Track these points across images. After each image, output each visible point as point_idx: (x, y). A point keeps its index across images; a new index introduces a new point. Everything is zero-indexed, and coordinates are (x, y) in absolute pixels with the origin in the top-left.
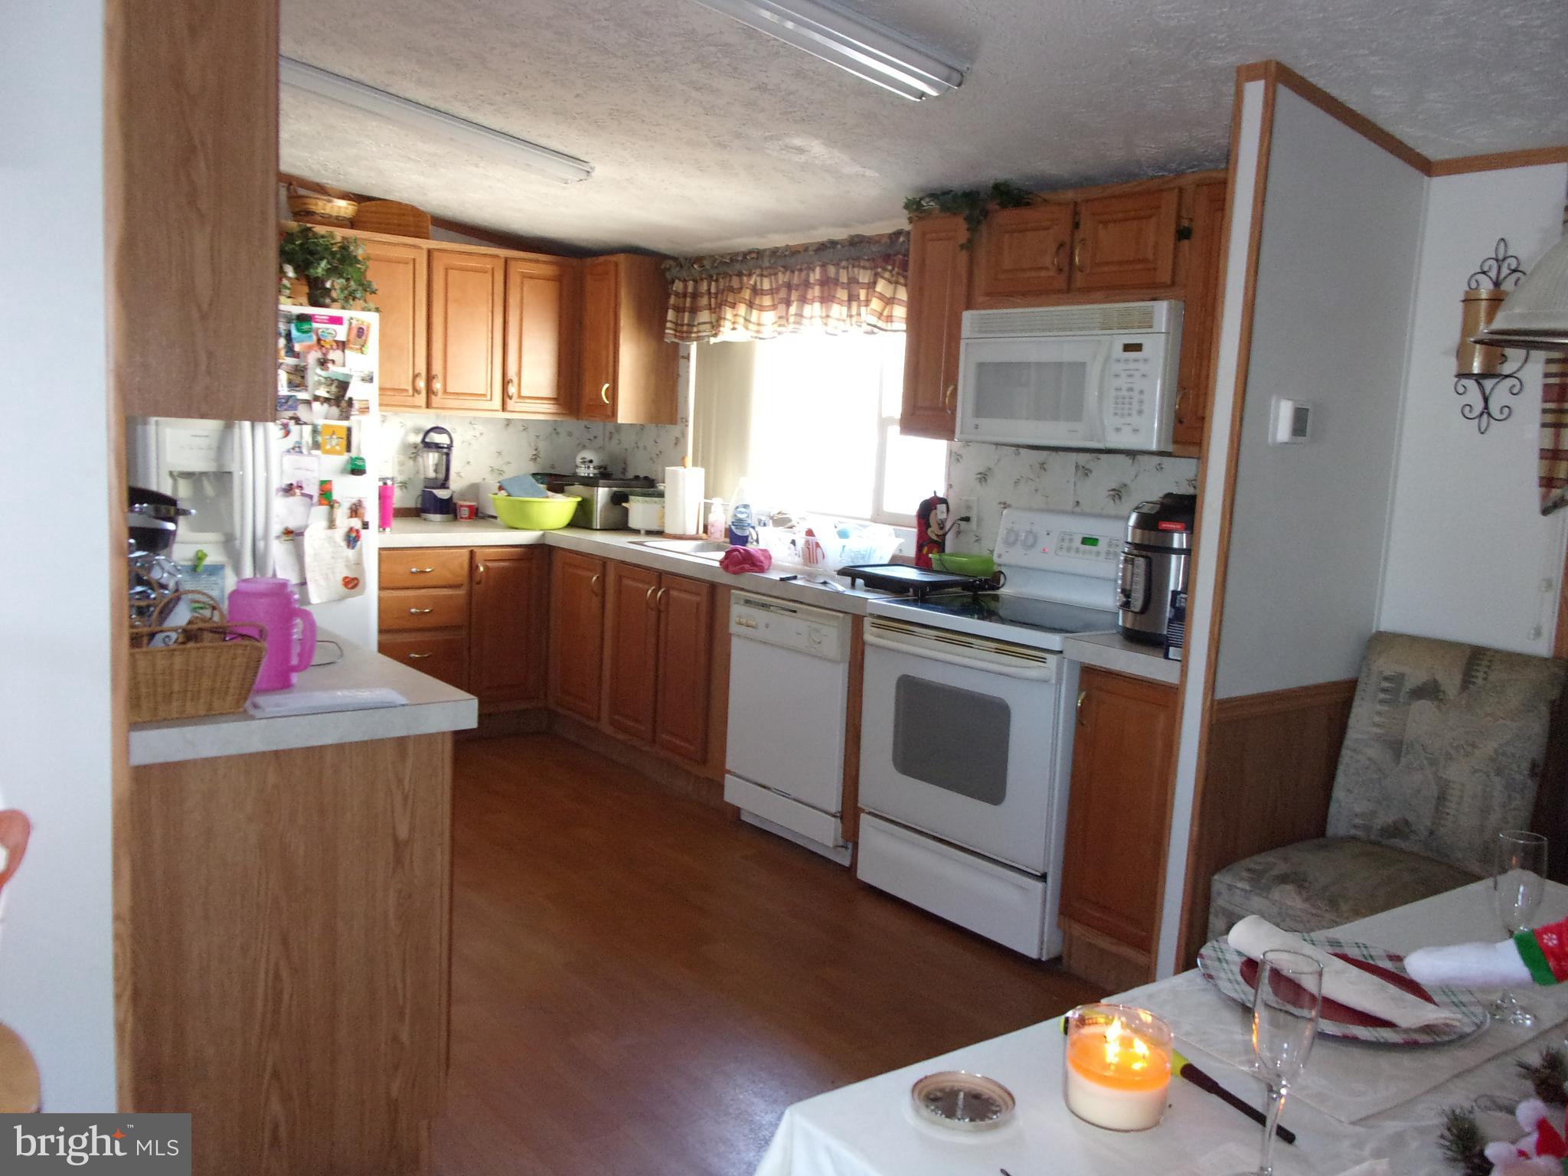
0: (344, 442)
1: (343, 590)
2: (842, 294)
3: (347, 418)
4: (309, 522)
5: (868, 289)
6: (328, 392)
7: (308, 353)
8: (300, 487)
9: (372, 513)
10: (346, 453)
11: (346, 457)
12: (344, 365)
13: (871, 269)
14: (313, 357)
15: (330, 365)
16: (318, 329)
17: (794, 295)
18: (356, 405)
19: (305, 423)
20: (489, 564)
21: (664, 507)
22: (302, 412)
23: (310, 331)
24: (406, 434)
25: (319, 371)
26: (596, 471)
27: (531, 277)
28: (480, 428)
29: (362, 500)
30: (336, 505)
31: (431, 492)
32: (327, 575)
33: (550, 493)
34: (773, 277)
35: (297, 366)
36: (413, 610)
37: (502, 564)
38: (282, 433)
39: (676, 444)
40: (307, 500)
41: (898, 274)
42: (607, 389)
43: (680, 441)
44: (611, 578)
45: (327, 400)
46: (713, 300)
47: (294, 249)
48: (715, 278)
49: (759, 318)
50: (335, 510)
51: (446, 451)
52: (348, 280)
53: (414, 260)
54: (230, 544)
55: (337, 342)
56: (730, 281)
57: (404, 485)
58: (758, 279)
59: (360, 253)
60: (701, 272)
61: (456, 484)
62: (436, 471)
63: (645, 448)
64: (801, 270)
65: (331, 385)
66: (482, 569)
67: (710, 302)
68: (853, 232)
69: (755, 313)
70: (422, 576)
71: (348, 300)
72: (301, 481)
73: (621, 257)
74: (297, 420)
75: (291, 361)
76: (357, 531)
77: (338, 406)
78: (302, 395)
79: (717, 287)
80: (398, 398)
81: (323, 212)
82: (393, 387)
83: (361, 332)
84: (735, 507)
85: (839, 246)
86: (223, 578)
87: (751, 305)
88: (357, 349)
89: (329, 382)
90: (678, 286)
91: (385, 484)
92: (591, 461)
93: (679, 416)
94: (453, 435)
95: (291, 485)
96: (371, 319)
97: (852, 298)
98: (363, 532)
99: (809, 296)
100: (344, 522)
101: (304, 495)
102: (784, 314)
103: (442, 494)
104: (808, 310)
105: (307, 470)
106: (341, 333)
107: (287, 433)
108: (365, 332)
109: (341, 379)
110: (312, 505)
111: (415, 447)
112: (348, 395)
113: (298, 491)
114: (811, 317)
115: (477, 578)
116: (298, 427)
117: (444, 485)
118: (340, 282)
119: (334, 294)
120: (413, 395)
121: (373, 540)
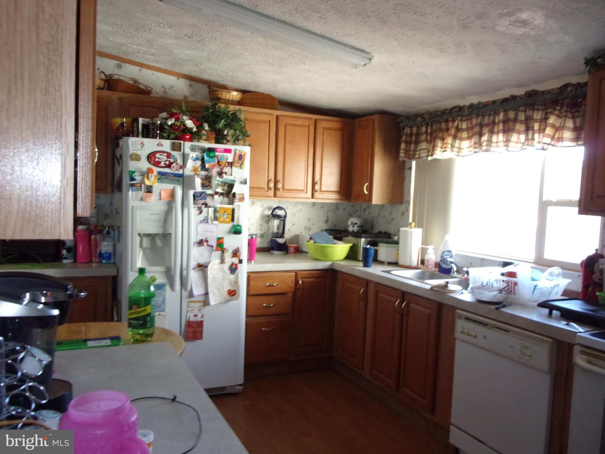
0: (230, 217)
1: (228, 297)
2: (521, 127)
3: (232, 204)
4: (211, 260)
5: (541, 122)
6: (223, 190)
7: (213, 168)
8: (207, 241)
9: (244, 254)
10: (231, 223)
11: (231, 224)
12: (231, 175)
13: (543, 110)
14: (215, 171)
15: (224, 175)
16: (218, 156)
17: (486, 130)
18: (237, 197)
19: (210, 207)
20: (304, 280)
21: (398, 250)
22: (209, 201)
23: (215, 157)
24: (264, 210)
25: (218, 178)
26: (358, 229)
27: (328, 129)
28: (300, 207)
29: (239, 248)
30: (225, 251)
31: (275, 240)
32: (219, 288)
33: (336, 241)
34: (469, 121)
35: (207, 176)
36: (265, 305)
37: (311, 280)
38: (198, 212)
39: (403, 215)
40: (210, 248)
41: (566, 111)
42: (367, 186)
43: (405, 213)
44: (371, 292)
45: (222, 194)
46: (429, 137)
47: (208, 115)
48: (430, 124)
49: (460, 145)
50: (225, 254)
51: (283, 219)
52: (235, 130)
53: (270, 121)
54: (169, 273)
55: (228, 163)
56: (440, 125)
57: (262, 236)
58: (460, 122)
59: (242, 116)
60: (422, 122)
61: (288, 235)
62: (278, 229)
63: (384, 217)
64: (490, 115)
65: (224, 186)
66: (300, 282)
67: (427, 137)
68: (530, 89)
69: (457, 142)
70: (272, 288)
71: (236, 140)
72: (207, 238)
73: (376, 117)
74: (206, 205)
75: (204, 173)
76: (236, 265)
77: (228, 197)
78: (209, 192)
79: (431, 129)
80: (261, 192)
81: (225, 98)
82: (257, 187)
83: (241, 157)
84: (442, 252)
85: (518, 99)
86: (165, 291)
87: (455, 137)
88: (238, 166)
89: (224, 184)
90: (407, 130)
91: (252, 238)
92: (356, 224)
93: (404, 200)
94: (287, 211)
95: (202, 240)
96: (247, 150)
97: (528, 129)
98: (239, 265)
99: (496, 129)
100: (229, 259)
101: (208, 245)
102: (478, 141)
103: (281, 241)
104: (494, 138)
105: (211, 232)
106: (230, 157)
107: (201, 212)
108: (243, 157)
109: (230, 182)
110: (212, 251)
111: (268, 217)
112: (234, 191)
113: (205, 243)
114: (497, 142)
115: (298, 287)
116: (206, 209)
117: (282, 236)
118: (232, 132)
119: (229, 138)
120: (268, 191)
121: (244, 269)
